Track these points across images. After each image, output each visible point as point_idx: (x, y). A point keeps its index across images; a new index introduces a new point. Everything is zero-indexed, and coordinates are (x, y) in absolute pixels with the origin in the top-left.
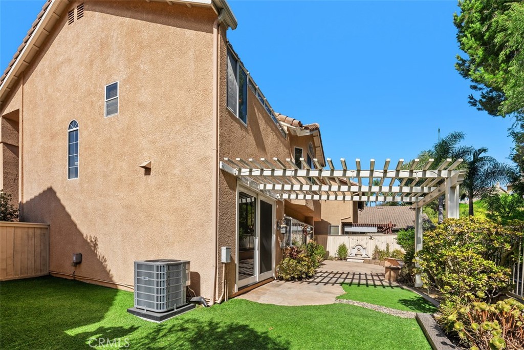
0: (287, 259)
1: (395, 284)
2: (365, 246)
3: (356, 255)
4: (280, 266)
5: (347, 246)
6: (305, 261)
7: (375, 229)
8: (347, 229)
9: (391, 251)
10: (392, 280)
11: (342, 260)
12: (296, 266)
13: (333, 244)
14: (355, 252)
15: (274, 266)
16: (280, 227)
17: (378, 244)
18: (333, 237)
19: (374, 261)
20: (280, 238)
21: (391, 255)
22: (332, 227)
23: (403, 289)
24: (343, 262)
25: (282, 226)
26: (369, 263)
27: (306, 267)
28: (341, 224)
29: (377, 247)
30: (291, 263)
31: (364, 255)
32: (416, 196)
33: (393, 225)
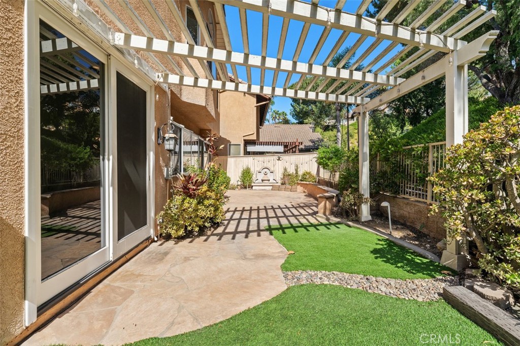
0: (178, 199)
1: (334, 219)
2: (272, 169)
3: (262, 180)
4: (166, 214)
5: (252, 170)
6: (210, 197)
7: (281, 149)
8: (250, 148)
9: (300, 173)
10: (327, 213)
11: (245, 188)
12: (196, 210)
13: (234, 167)
14: (261, 177)
15: (153, 214)
16: (164, 138)
17: (287, 165)
18: (234, 159)
19: (284, 186)
20: (163, 159)
21: (300, 178)
22: (232, 146)
23: (349, 226)
24: (248, 191)
25: (167, 136)
26: (278, 190)
27: (212, 209)
28: (243, 142)
29: (285, 170)
30: (186, 205)
31: (271, 181)
32: (362, 96)
33: (299, 143)
